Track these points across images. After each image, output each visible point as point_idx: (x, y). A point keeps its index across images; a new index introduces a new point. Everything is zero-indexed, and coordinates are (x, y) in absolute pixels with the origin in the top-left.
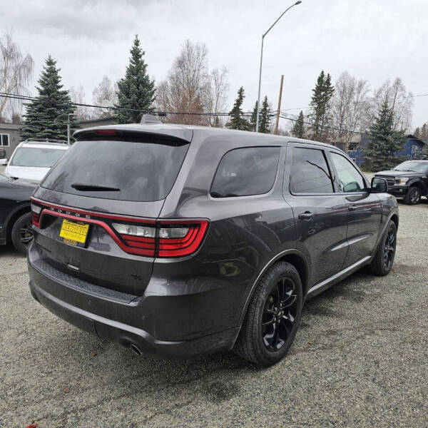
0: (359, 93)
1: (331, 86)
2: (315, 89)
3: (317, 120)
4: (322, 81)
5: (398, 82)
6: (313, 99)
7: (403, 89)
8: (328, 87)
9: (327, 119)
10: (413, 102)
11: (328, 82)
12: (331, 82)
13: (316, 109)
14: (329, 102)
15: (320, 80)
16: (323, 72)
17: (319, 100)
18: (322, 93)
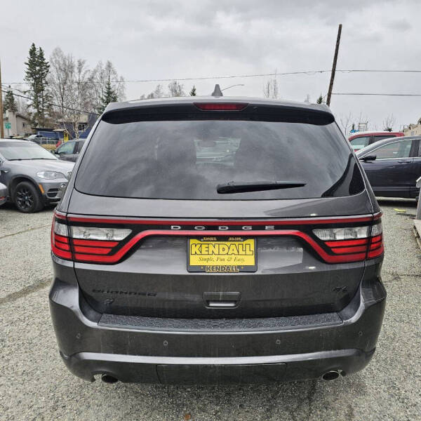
0: (80, 72)
1: (46, 61)
2: (28, 62)
3: (36, 97)
4: (35, 54)
5: (109, 66)
6: (28, 73)
7: (115, 73)
8: (42, 63)
9: (47, 96)
10: (125, 86)
11: (41, 56)
12: (44, 57)
13: (33, 85)
14: (47, 79)
15: (32, 52)
16: (33, 45)
17: (35, 75)
18: (38, 68)
